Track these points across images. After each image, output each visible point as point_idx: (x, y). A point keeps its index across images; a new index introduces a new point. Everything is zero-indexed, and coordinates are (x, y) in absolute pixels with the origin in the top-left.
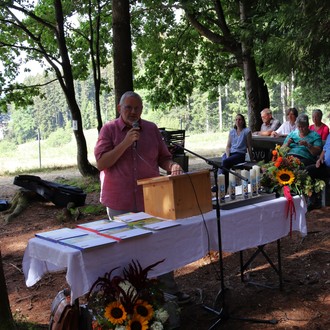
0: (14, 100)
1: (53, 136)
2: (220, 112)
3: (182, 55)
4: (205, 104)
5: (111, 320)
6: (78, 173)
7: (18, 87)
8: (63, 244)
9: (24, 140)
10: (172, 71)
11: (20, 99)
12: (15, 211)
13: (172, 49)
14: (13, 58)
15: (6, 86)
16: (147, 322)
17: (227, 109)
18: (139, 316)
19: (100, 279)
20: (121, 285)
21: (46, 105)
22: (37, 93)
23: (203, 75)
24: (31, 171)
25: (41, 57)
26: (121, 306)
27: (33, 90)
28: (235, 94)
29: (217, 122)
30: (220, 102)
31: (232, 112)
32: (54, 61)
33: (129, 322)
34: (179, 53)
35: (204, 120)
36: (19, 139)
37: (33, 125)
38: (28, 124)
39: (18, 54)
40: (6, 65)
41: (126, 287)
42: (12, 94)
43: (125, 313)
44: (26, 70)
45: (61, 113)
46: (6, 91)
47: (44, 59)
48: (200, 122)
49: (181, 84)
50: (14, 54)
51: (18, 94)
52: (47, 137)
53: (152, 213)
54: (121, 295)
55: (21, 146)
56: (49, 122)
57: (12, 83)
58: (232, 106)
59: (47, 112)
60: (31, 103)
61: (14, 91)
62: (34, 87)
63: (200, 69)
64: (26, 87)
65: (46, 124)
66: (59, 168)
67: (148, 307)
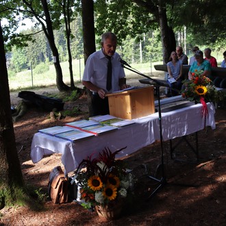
0: (16, 43)
1: (38, 67)
2: (141, 52)
3: (120, 15)
4: (131, 46)
5: (92, 188)
6: (57, 90)
7: (18, 36)
8: (58, 137)
9: (20, 70)
10: (114, 25)
11: (20, 43)
12: (20, 114)
13: (113, 11)
14: (14, 17)
15: (10, 35)
16: (116, 189)
17: (145, 49)
18: (111, 185)
19: (84, 161)
20: (98, 164)
21: (33, 48)
22: (30, 39)
23: (133, 27)
24: (27, 89)
25: (32, 16)
26: (98, 179)
27: (28, 37)
28: (150, 40)
29: (139, 57)
30: (140, 45)
31: (148, 51)
32: (40, 19)
33: (105, 189)
34: (118, 13)
35: (131, 56)
36: (17, 69)
37: (26, 60)
38: (22, 60)
39: (18, 14)
40: (10, 22)
41: (101, 165)
42: (14, 40)
43: (101, 183)
44: (23, 24)
45: (42, 53)
46: (11, 37)
47: (34, 18)
48: (129, 58)
49: (119, 32)
50: (15, 14)
51: (18, 40)
52: (34, 68)
53: (114, 115)
54: (99, 171)
55: (18, 74)
56: (35, 59)
57: (14, 33)
58: (148, 47)
59: (34, 52)
60: (26, 45)
61: (16, 38)
62: (28, 35)
63: (132, 23)
64: (23, 35)
65: (33, 60)
66: (44, 87)
67: (116, 178)
